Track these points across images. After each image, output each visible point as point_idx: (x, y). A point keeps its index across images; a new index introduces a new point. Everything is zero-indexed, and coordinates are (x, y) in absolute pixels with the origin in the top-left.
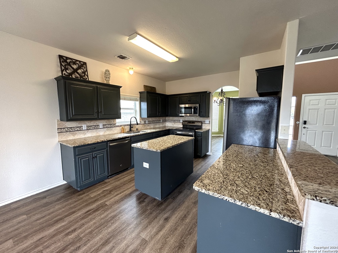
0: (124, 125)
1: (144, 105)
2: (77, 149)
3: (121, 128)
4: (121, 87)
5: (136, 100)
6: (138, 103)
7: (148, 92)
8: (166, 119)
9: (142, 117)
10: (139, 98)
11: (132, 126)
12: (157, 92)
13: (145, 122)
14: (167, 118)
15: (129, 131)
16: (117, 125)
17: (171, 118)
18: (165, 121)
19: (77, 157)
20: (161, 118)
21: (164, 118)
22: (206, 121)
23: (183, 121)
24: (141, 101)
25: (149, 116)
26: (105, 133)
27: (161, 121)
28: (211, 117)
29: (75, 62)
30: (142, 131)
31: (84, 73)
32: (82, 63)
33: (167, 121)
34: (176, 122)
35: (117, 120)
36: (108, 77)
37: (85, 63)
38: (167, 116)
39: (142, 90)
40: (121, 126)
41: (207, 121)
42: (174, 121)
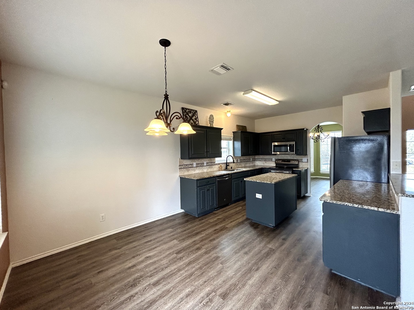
0: (222, 164)
1: (238, 145)
2: (198, 182)
3: (219, 166)
4: (222, 129)
5: (230, 140)
6: (231, 142)
7: (242, 132)
8: (255, 157)
9: (236, 155)
10: (232, 138)
11: (228, 164)
12: (248, 131)
13: (237, 160)
14: (257, 157)
15: (225, 168)
16: (216, 163)
17: (261, 157)
18: (254, 160)
19: (198, 188)
20: (251, 156)
21: (254, 156)
22: (303, 159)
23: (276, 160)
24: (234, 140)
25: (243, 154)
26: (207, 170)
27: (251, 160)
28: (309, 155)
29: (190, 111)
30: (236, 169)
31: (196, 119)
32: (194, 111)
33: (257, 160)
34: (268, 160)
35: (217, 159)
36: (212, 121)
37: (196, 111)
38: (258, 154)
39: (235, 130)
40: (219, 164)
41: (305, 159)
42: (265, 160)
